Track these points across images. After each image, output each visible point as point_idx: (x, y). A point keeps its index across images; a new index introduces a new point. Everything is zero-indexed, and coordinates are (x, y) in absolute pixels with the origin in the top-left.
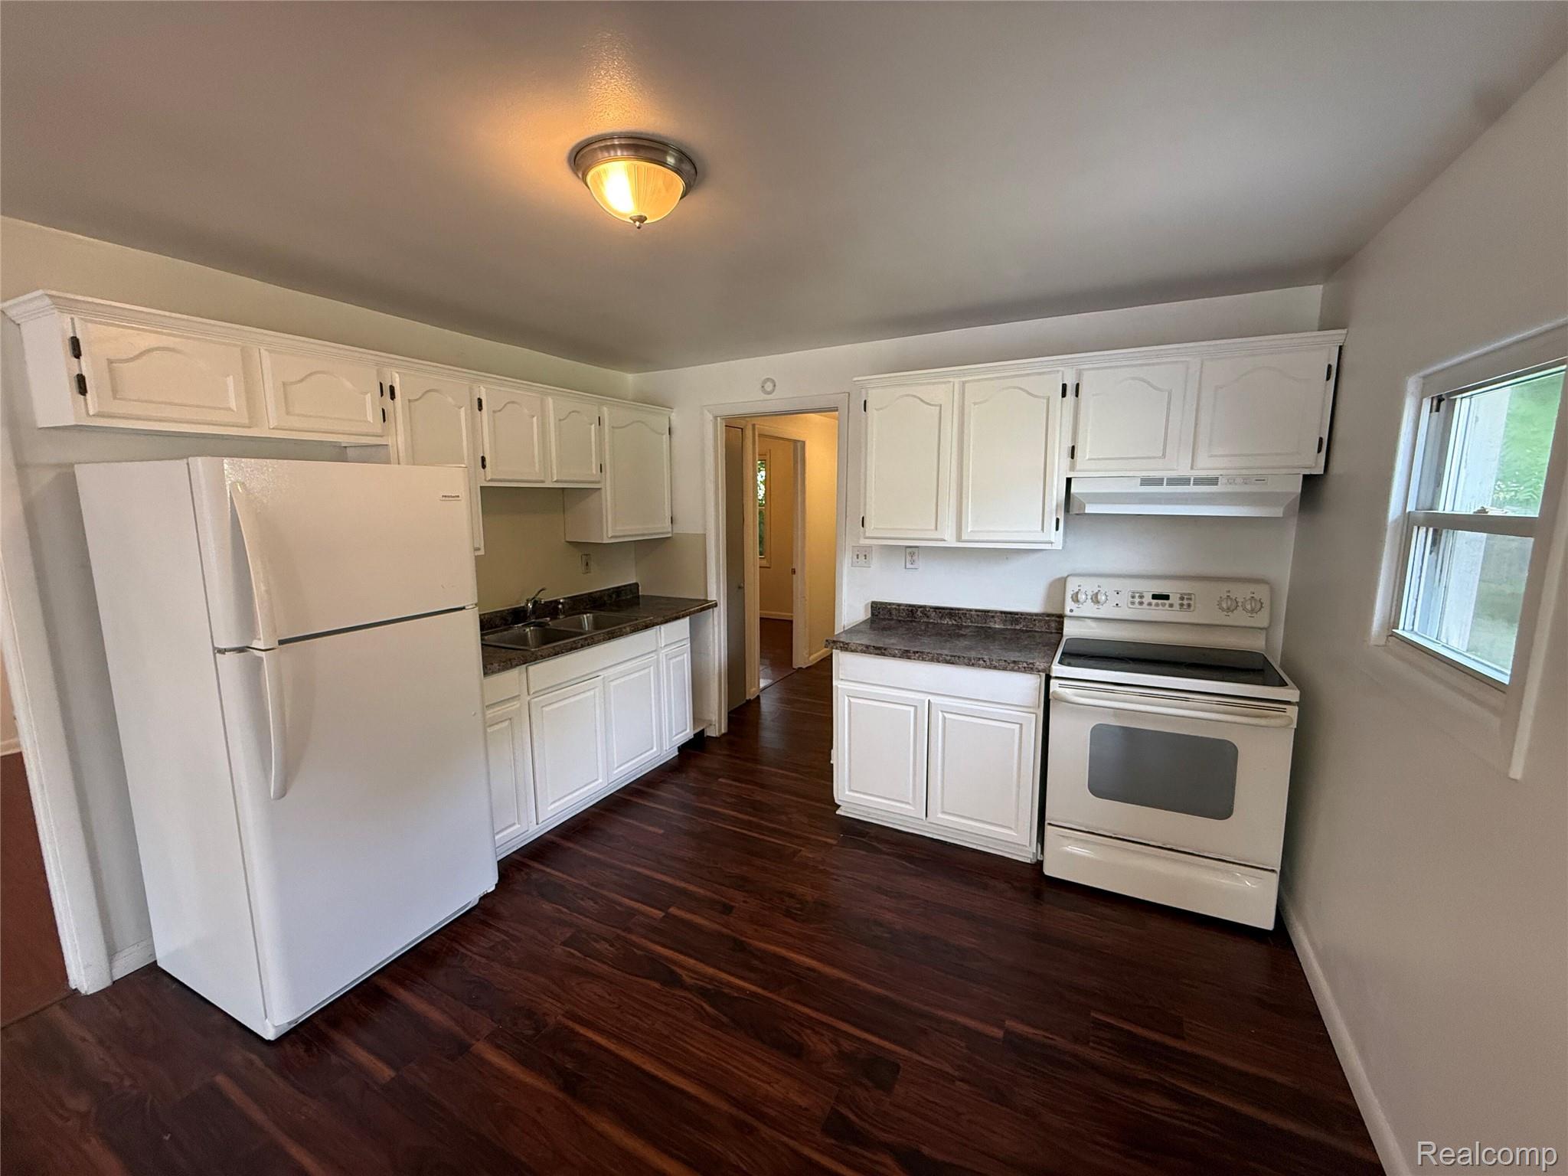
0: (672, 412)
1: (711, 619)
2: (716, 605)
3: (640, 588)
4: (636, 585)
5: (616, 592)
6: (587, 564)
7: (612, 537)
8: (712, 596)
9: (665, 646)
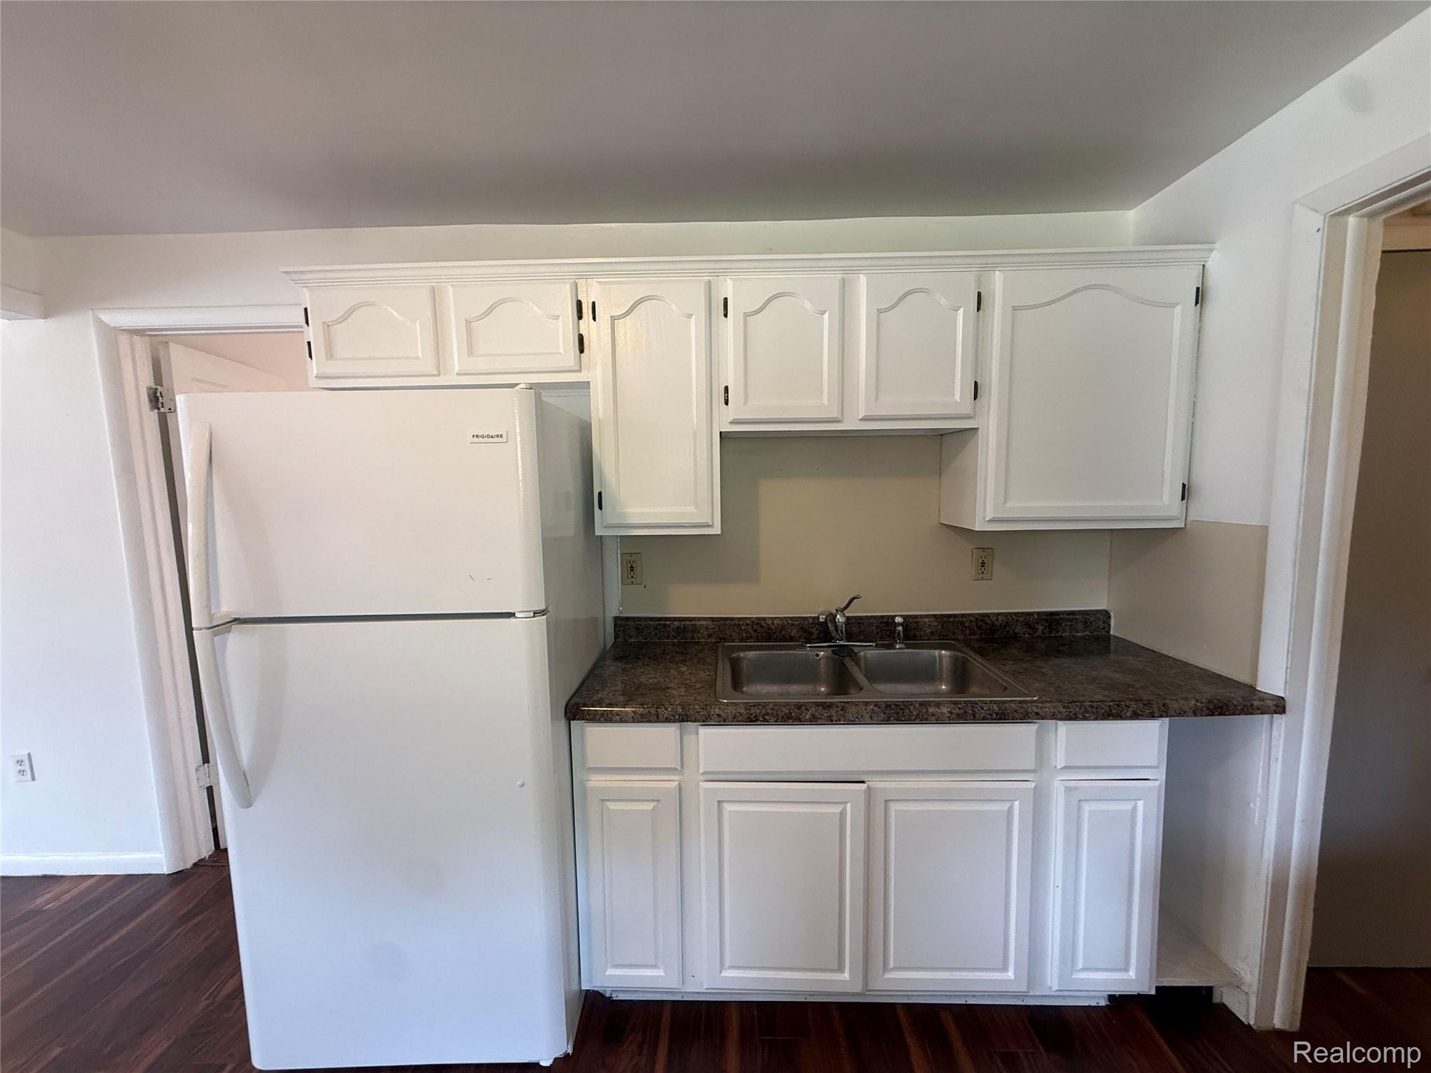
0: (1211, 250)
1: (1264, 736)
2: (1278, 706)
3: (1112, 622)
4: (1107, 614)
5: (1046, 621)
6: (983, 564)
7: (992, 521)
8: (1272, 682)
9: (1065, 768)
